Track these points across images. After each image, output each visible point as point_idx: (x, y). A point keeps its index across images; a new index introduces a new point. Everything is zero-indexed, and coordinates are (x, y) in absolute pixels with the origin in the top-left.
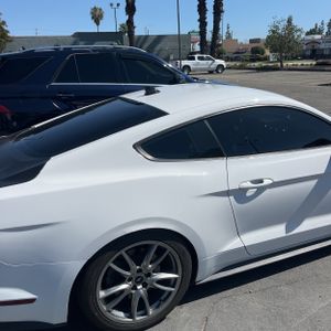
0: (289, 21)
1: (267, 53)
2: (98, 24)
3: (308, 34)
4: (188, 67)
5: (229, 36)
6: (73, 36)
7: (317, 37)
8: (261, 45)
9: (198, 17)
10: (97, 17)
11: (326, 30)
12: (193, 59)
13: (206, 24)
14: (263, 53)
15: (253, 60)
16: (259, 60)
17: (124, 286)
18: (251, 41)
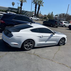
0: (52, 13)
1: (47, 18)
2: (13, 6)
3: (55, 16)
4: (32, 18)
5: (40, 13)
6: (8, 8)
7: (57, 17)
8: (46, 16)
9: (35, 9)
10: (13, 4)
11: (59, 16)
12: (33, 17)
13: (36, 11)
14: (46, 18)
15: (44, 19)
16: (46, 19)
17: (27, 45)
18: (45, 15)
